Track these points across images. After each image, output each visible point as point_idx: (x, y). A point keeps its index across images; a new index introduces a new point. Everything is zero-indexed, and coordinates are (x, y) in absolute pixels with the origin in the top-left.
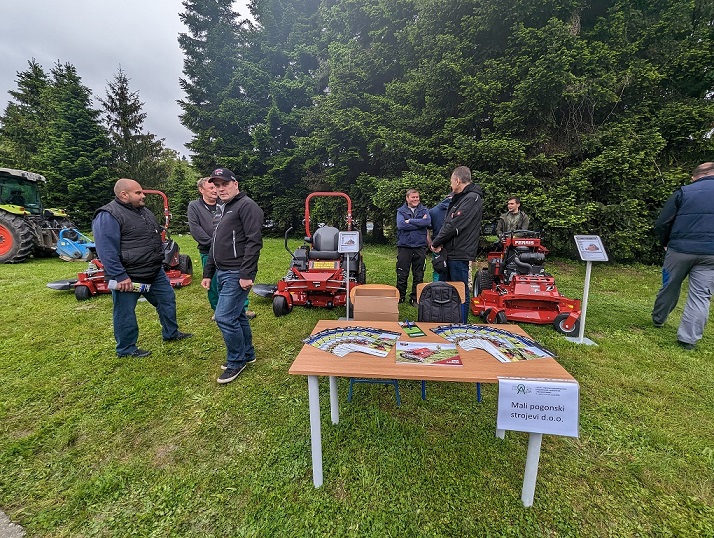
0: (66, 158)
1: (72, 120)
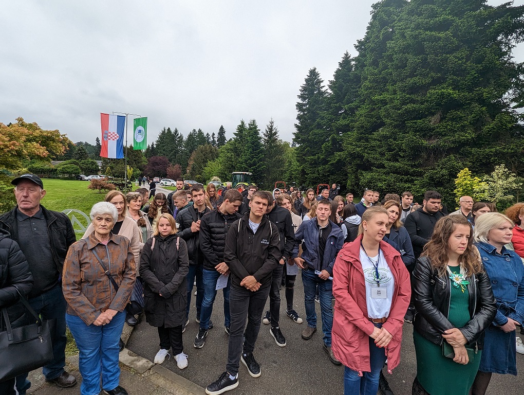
1: (253, 143)
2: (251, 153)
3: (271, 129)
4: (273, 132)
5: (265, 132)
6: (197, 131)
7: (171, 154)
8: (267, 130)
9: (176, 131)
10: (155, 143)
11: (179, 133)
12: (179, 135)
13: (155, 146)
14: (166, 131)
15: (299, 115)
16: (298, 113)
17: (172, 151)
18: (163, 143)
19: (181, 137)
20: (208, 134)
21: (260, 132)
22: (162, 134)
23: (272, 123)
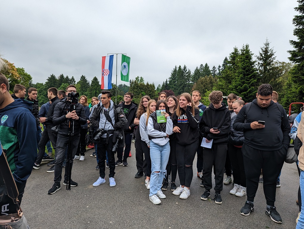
0: (240, 85)
1: (244, 69)
2: (242, 78)
3: (266, 51)
4: (268, 54)
5: (259, 55)
6: (204, 65)
7: (180, 88)
8: (262, 53)
9: (185, 68)
10: (168, 80)
11: (187, 69)
12: (187, 71)
13: (168, 83)
14: (178, 69)
15: (296, 29)
16: (295, 27)
17: (181, 85)
18: (174, 79)
19: (189, 72)
20: (214, 67)
21: (253, 56)
22: (174, 71)
23: (267, 44)
